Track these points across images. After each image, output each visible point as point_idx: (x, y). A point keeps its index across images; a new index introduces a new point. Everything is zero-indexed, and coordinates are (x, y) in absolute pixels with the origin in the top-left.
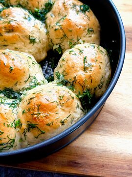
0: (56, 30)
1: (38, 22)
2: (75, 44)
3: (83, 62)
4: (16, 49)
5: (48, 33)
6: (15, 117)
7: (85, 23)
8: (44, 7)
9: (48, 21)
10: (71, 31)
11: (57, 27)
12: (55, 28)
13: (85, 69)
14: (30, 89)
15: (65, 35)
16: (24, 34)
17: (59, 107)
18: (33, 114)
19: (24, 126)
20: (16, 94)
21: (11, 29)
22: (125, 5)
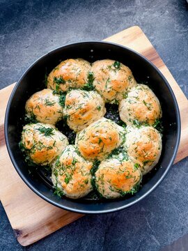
0: (109, 92)
1: (91, 92)
2: (127, 94)
3: (144, 105)
5: (102, 96)
6: (133, 164)
7: (125, 76)
8: (88, 79)
9: (98, 88)
10: (120, 88)
11: (109, 90)
14: (124, 142)
15: (117, 92)
16: (94, 109)
18: (144, 156)
19: (142, 165)
20: (120, 150)
21: (84, 112)
22: (124, 37)
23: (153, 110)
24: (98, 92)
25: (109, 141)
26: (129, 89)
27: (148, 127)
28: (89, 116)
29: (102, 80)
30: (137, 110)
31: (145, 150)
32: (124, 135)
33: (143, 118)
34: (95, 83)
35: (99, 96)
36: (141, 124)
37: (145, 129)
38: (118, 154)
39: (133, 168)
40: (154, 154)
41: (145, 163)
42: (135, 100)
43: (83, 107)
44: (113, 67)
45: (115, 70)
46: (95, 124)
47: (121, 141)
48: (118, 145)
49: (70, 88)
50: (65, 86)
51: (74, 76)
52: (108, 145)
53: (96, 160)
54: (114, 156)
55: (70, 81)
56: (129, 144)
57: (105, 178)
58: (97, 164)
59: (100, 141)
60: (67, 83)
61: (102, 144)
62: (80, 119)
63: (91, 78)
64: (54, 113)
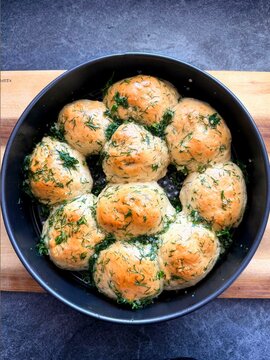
0: (181, 152)
1: (158, 139)
2: (205, 167)
3: (219, 197)
4: (138, 180)
5: (169, 152)
6: (156, 269)
7: (216, 142)
8: (162, 119)
9: (169, 138)
10: (200, 155)
11: (183, 149)
12: (179, 149)
13: (223, 207)
14: (164, 232)
15: (193, 159)
16: (147, 165)
17: (202, 254)
18: (177, 268)
19: (168, 277)
20: (151, 239)
21: (131, 162)
22: (253, 83)
23: (227, 212)
24: (167, 144)
25: (141, 220)
26: (211, 163)
27: (208, 231)
28: (135, 171)
29: (180, 130)
30: (205, 199)
31: (183, 261)
32: (170, 222)
33: (209, 215)
34: (169, 129)
35: (165, 149)
36: (201, 220)
37: (202, 231)
38: (145, 243)
39: (155, 274)
40: (193, 272)
41: (174, 277)
42: (211, 183)
43: (133, 154)
44: (206, 120)
45: (206, 125)
46: (137, 186)
47: (160, 229)
48: (152, 232)
49: (131, 119)
50: (125, 111)
51: (144, 105)
52: (138, 224)
53: (111, 235)
54: (138, 244)
55: (135, 109)
56: (167, 239)
57: (109, 266)
58: (110, 240)
59: (129, 214)
60: (130, 109)
61: (129, 219)
62: (120, 168)
63: (168, 118)
64: (91, 142)
